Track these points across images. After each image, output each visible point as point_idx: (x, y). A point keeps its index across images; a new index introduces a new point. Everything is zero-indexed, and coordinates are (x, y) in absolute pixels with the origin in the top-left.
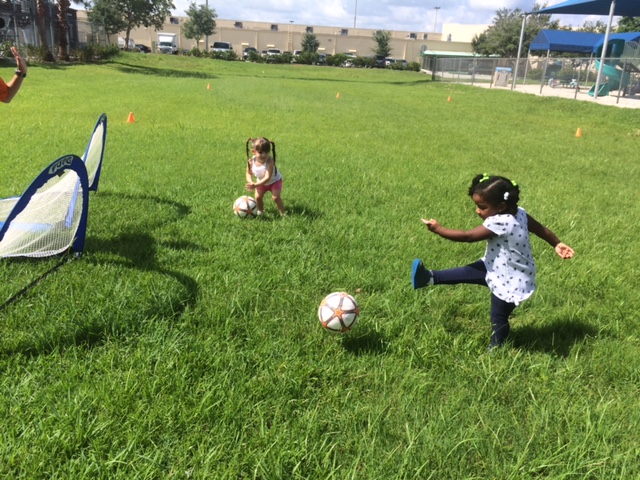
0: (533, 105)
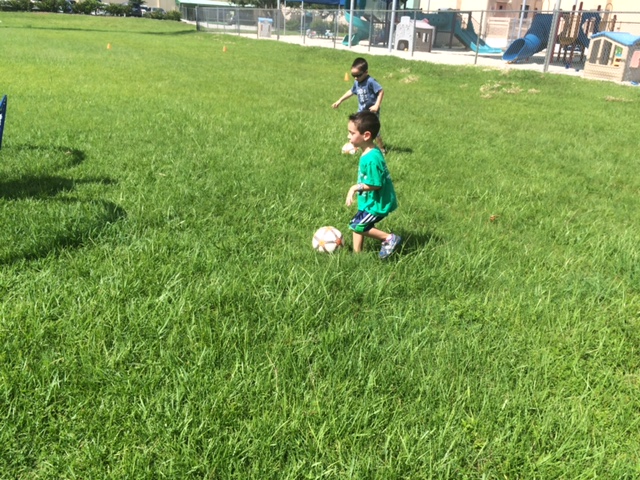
0: (301, 54)
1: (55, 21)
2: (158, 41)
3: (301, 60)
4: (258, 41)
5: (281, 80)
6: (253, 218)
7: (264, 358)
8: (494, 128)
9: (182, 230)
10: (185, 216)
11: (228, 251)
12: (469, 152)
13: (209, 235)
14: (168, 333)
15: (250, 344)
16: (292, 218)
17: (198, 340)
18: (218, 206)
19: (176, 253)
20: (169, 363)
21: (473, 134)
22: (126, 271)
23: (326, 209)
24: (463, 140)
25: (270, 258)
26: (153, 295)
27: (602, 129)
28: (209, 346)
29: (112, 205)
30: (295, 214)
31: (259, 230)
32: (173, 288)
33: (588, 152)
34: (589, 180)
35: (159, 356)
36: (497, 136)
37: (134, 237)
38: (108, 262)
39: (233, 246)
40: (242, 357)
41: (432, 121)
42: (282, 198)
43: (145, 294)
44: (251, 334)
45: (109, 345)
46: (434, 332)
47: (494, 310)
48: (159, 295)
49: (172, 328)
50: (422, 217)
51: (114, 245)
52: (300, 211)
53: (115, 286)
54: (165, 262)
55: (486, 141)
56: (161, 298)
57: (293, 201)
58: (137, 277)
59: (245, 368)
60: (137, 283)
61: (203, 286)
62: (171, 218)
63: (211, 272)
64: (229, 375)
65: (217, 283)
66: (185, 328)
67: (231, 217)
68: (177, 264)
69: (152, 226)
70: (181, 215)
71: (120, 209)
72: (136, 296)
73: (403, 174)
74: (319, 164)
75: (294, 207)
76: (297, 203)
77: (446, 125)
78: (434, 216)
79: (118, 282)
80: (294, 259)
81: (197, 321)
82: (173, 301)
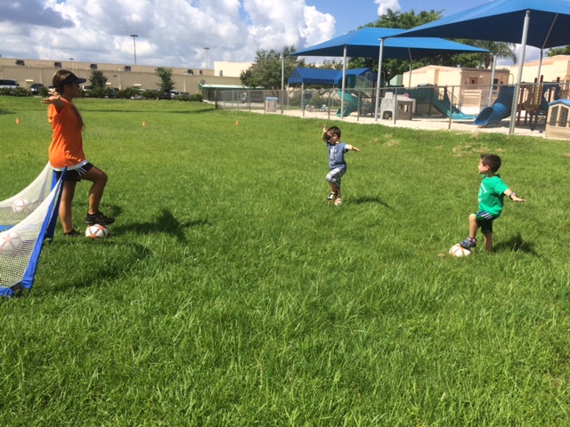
0: (301, 125)
1: (101, 105)
2: (183, 118)
3: (300, 129)
4: (265, 116)
5: (283, 146)
6: (251, 256)
7: (253, 361)
8: (461, 182)
9: (194, 265)
10: (198, 254)
11: (229, 281)
12: (437, 202)
13: (216, 269)
14: (180, 342)
15: (242, 349)
16: (283, 255)
17: (203, 346)
18: (224, 247)
19: (189, 283)
20: (180, 363)
21: (442, 188)
22: (150, 296)
23: (311, 248)
24: (434, 192)
25: (263, 286)
26: (170, 313)
27: (558, 181)
28: (211, 351)
29: (142, 247)
30: (286, 252)
31: (256, 265)
32: (185, 309)
33: (543, 200)
34: (540, 224)
35: (173, 357)
36: (464, 188)
37: (158, 271)
38: (138, 289)
39: (234, 277)
40: (236, 359)
41: (409, 178)
42: (276, 240)
43: (164, 312)
44: (244, 342)
45: (136, 349)
46: (392, 343)
47: (444, 328)
48: (175, 313)
49: (183, 338)
50: (391, 254)
51: (142, 276)
52: (290, 250)
53: (141, 307)
54: (180, 289)
55: (453, 193)
56: (176, 316)
57: (285, 242)
58: (158, 301)
59: (238, 368)
60: (158, 305)
61: (209, 307)
62: (187, 256)
63: (216, 297)
64: (226, 372)
65: (220, 305)
66: (193, 338)
67: (234, 256)
68: (189, 291)
69: (172, 262)
70: (194, 254)
71: (147, 250)
72: (158, 314)
73: (378, 220)
74: (308, 213)
75: (285, 247)
76: (288, 244)
77: (419, 180)
78: (401, 254)
79: (144, 304)
80: (282, 287)
81: (203, 333)
82: (185, 318)
